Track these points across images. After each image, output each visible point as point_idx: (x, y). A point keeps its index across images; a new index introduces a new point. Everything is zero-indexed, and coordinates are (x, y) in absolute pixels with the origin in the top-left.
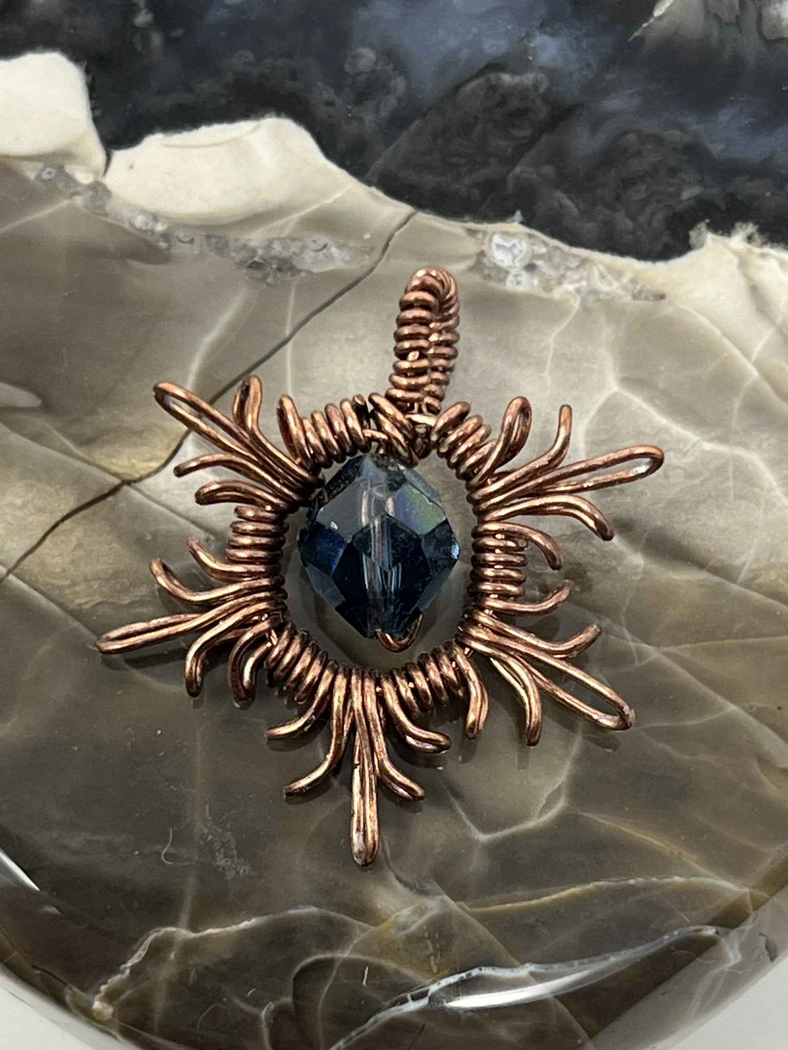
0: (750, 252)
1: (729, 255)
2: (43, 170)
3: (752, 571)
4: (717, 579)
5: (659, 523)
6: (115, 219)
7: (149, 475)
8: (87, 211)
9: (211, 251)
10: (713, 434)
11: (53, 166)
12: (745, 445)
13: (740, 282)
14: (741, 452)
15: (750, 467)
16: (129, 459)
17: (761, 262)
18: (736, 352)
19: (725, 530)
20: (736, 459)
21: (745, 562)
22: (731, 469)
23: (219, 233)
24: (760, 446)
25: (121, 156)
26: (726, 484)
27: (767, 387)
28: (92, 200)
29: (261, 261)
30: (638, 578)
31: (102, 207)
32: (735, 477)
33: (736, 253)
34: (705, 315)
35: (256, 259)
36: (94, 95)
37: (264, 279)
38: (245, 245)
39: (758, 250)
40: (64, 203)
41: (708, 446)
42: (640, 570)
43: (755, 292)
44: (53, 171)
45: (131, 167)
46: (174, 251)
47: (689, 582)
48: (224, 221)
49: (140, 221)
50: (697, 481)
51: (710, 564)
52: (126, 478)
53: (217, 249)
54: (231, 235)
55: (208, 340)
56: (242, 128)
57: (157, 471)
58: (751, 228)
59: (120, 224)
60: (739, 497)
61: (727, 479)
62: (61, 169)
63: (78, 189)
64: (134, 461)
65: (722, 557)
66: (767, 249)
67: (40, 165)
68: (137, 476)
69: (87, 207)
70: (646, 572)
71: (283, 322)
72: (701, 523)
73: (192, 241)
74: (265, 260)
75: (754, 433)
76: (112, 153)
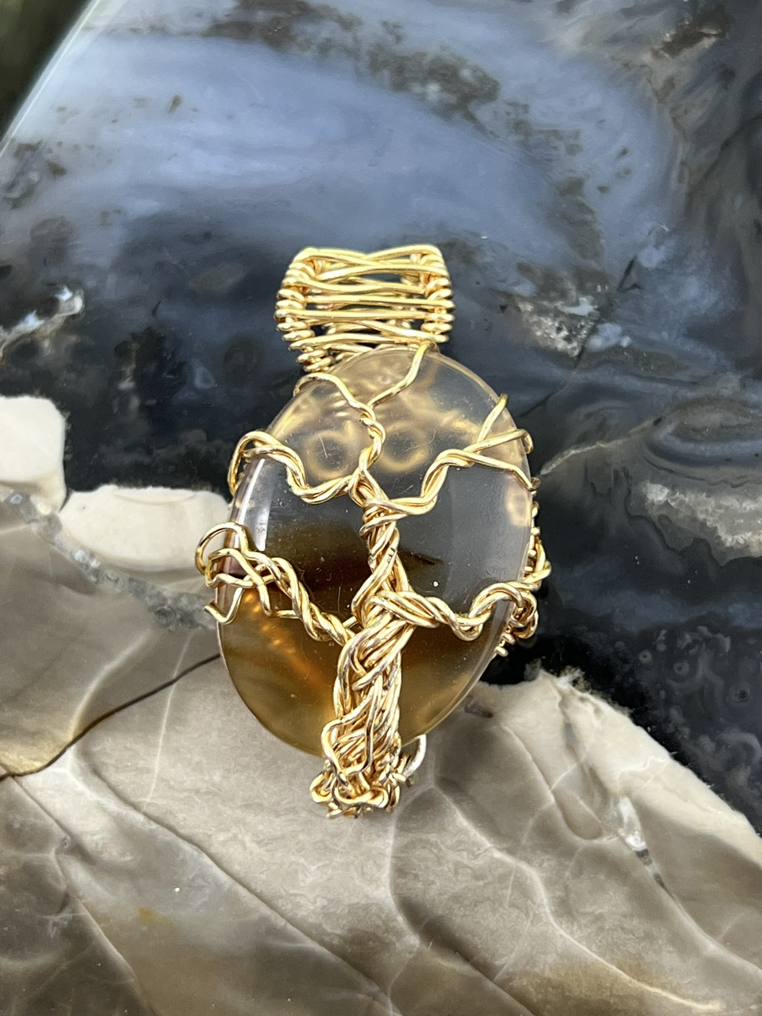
0: (572, 693)
1: (555, 693)
2: (13, 495)
3: (508, 974)
4: (477, 973)
5: (440, 912)
6: (60, 548)
7: (31, 773)
8: (39, 537)
9: (130, 592)
10: (505, 845)
11: (22, 494)
12: (529, 862)
13: (558, 717)
14: (524, 866)
15: (528, 882)
16: (18, 755)
17: (580, 705)
18: (540, 777)
19: (493, 932)
20: (519, 871)
21: (505, 964)
22: (512, 878)
23: (141, 579)
24: (541, 865)
25: (78, 497)
26: (504, 891)
27: (559, 815)
28: (44, 529)
29: (169, 609)
30: (411, 956)
31: (51, 536)
32: (514, 887)
33: (560, 692)
34: (522, 740)
35: (165, 607)
36: (70, 442)
37: (167, 625)
38: (159, 593)
39: (579, 694)
40: (22, 527)
41: (498, 855)
42: (415, 950)
43: (569, 729)
44: (21, 498)
45: (84, 508)
46: (100, 586)
47: (453, 970)
48: (146, 570)
49: (79, 555)
50: (481, 883)
51: (475, 958)
52: (12, 770)
53: (136, 591)
54: (150, 583)
55: (108, 668)
56: (181, 495)
57: (39, 770)
58: (578, 673)
59: (63, 554)
60: (513, 905)
61: (507, 888)
62: (27, 498)
63: (37, 517)
64: (22, 757)
65: (487, 955)
66: (587, 695)
67: (12, 491)
68: (21, 771)
69: (40, 534)
70: (420, 953)
71: (173, 666)
72: (475, 920)
73: (117, 581)
74: (172, 609)
75: (539, 852)
76: (71, 493)
